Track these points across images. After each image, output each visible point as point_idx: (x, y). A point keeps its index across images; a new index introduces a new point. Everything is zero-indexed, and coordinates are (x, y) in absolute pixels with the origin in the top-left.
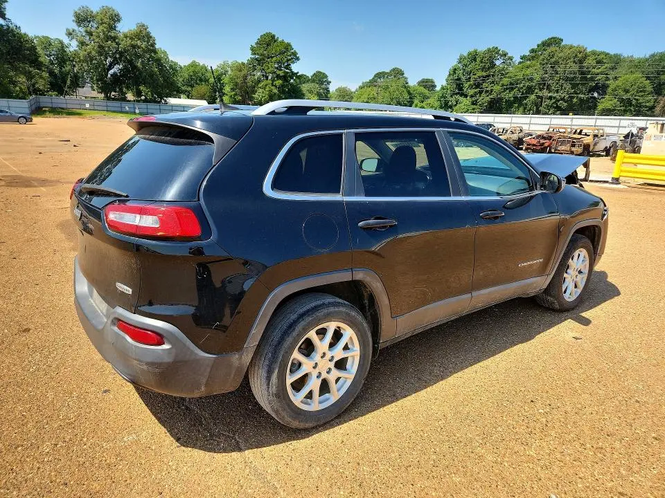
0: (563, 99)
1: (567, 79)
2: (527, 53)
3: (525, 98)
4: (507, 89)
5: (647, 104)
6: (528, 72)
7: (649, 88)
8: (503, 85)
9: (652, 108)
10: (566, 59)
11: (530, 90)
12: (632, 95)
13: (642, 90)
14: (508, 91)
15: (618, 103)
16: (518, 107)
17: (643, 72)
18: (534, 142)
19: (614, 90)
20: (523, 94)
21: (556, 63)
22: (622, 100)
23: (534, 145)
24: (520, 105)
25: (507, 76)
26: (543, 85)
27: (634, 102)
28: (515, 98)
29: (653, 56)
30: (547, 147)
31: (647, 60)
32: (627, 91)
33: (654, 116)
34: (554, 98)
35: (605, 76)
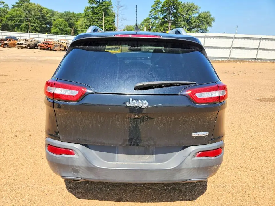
0: (37, 27)
1: (37, 18)
2: (15, 4)
3: (20, 25)
4: (10, 20)
5: (69, 31)
6: (18, 12)
7: (67, 25)
8: (7, 18)
9: (70, 33)
10: (34, 9)
11: (21, 21)
12: (63, 27)
13: (65, 25)
14: (10, 21)
15: (59, 30)
16: (18, 29)
17: (64, 18)
18: (43, 45)
19: (56, 25)
20: (18, 23)
21: (30, 10)
22: (60, 29)
23: (43, 47)
24: (19, 28)
25: (8, 13)
26: (27, 20)
27: (64, 30)
28: (16, 25)
29: (65, 12)
30: (49, 48)
31: (64, 14)
32: (61, 26)
33: (71, 35)
34: (34, 26)
35: (50, 18)
